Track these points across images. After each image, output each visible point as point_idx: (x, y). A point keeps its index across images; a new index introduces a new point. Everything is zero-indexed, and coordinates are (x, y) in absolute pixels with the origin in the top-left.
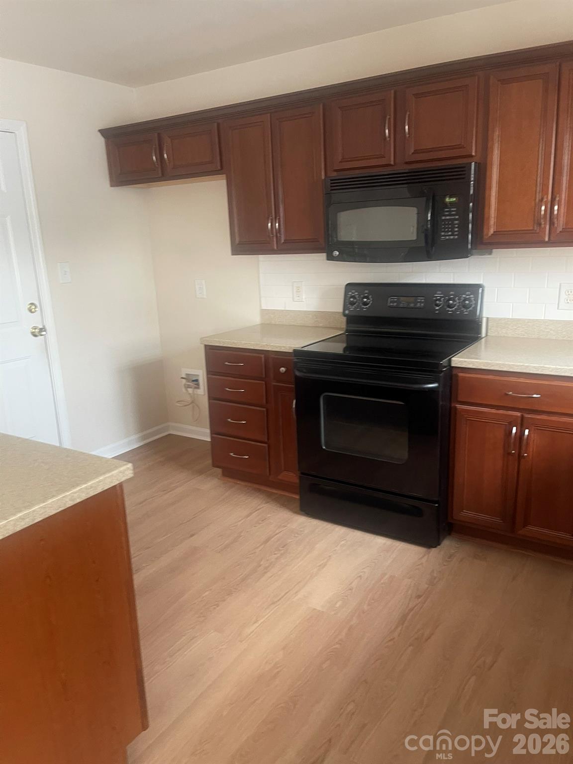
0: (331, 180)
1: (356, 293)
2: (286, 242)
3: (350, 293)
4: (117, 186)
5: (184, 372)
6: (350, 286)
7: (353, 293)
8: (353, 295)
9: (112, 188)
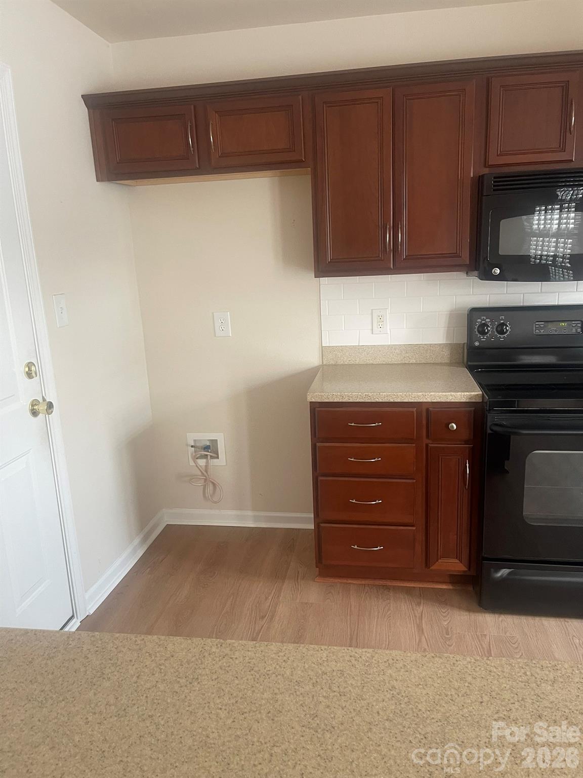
0: (494, 178)
1: (489, 320)
2: (408, 257)
3: (479, 320)
4: (109, 180)
5: (192, 437)
6: (475, 312)
7: (484, 320)
8: (483, 322)
9: (98, 183)
